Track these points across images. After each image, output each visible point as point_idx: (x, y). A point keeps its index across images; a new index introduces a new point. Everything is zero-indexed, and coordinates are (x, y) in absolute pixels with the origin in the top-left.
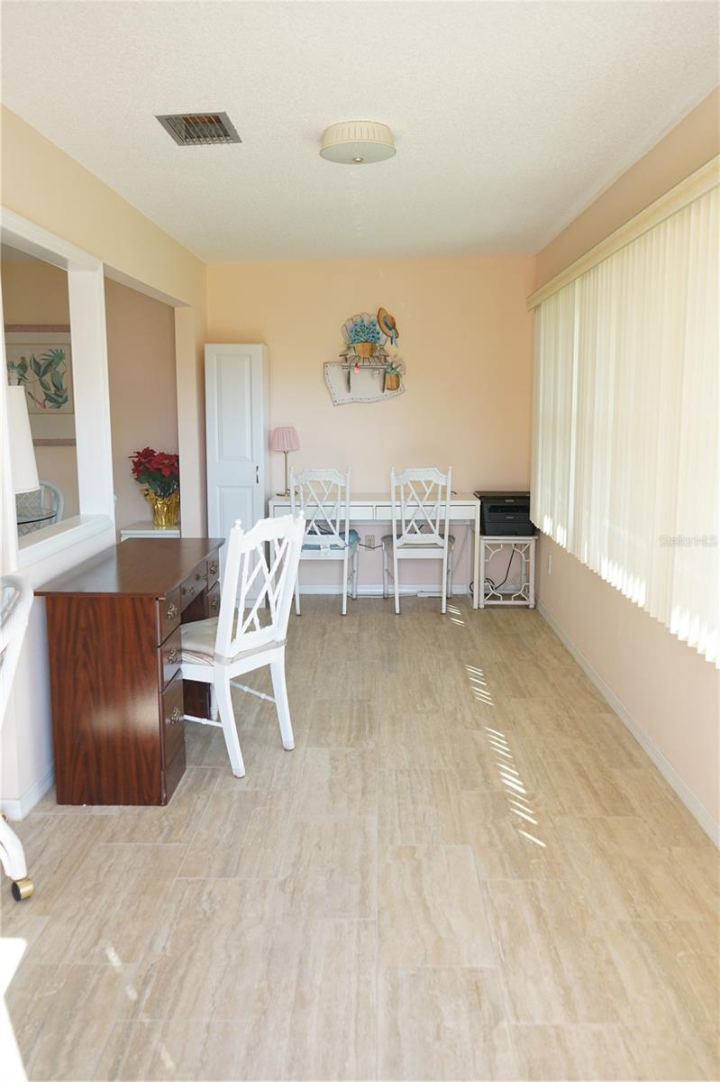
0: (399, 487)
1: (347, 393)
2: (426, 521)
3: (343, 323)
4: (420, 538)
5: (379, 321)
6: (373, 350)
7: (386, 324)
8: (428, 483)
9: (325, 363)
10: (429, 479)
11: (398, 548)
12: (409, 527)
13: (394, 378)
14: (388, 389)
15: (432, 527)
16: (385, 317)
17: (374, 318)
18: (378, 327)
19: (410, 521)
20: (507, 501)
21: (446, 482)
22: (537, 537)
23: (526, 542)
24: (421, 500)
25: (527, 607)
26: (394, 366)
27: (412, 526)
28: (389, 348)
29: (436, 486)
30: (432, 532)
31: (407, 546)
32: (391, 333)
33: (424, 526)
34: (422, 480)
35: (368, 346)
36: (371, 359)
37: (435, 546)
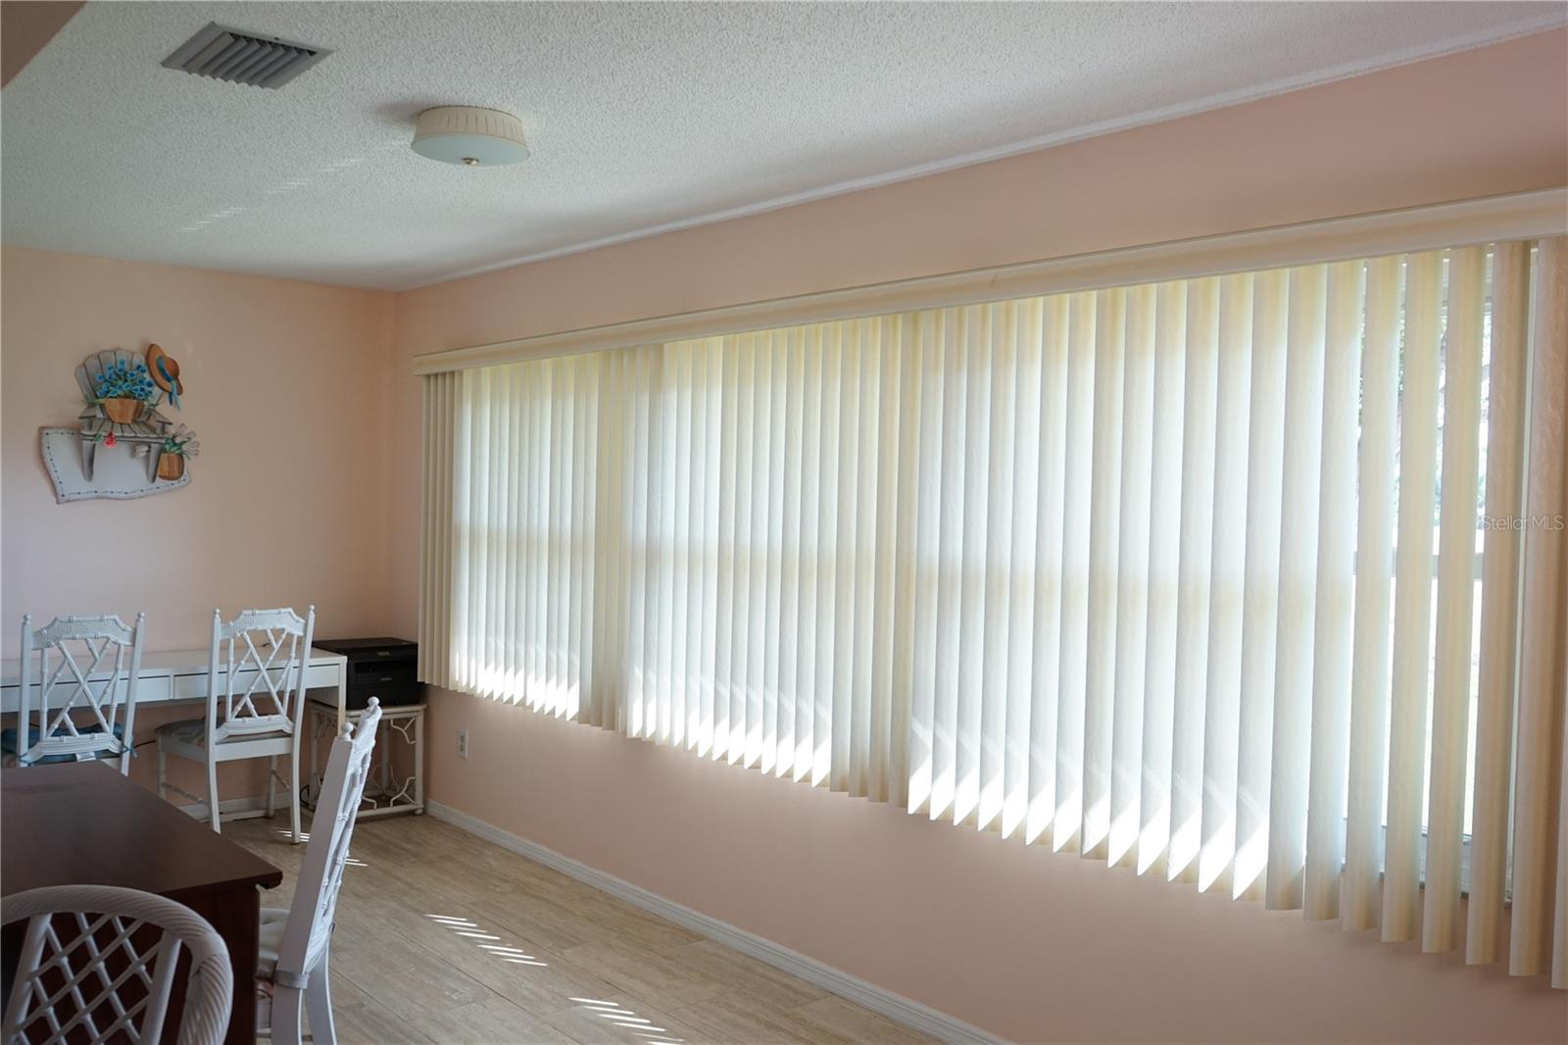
0: (229, 640)
1: (85, 482)
2: (269, 694)
3: (81, 361)
4: (258, 723)
5: (148, 364)
6: (138, 412)
7: (162, 371)
8: (278, 633)
9: (42, 429)
10: (279, 626)
11: (217, 744)
12: (239, 708)
13: (176, 460)
14: (161, 477)
15: (278, 703)
16: (160, 358)
17: (139, 360)
18: (147, 376)
19: (242, 696)
20: (381, 654)
21: (305, 631)
22: (425, 706)
23: (408, 715)
24: (264, 661)
25: (412, 813)
26: (178, 440)
27: (245, 706)
28: (164, 409)
29: (290, 636)
30: (276, 712)
31: (232, 739)
32: (171, 386)
33: (264, 704)
34: (268, 627)
35: (132, 404)
36: (135, 427)
37: (280, 734)
